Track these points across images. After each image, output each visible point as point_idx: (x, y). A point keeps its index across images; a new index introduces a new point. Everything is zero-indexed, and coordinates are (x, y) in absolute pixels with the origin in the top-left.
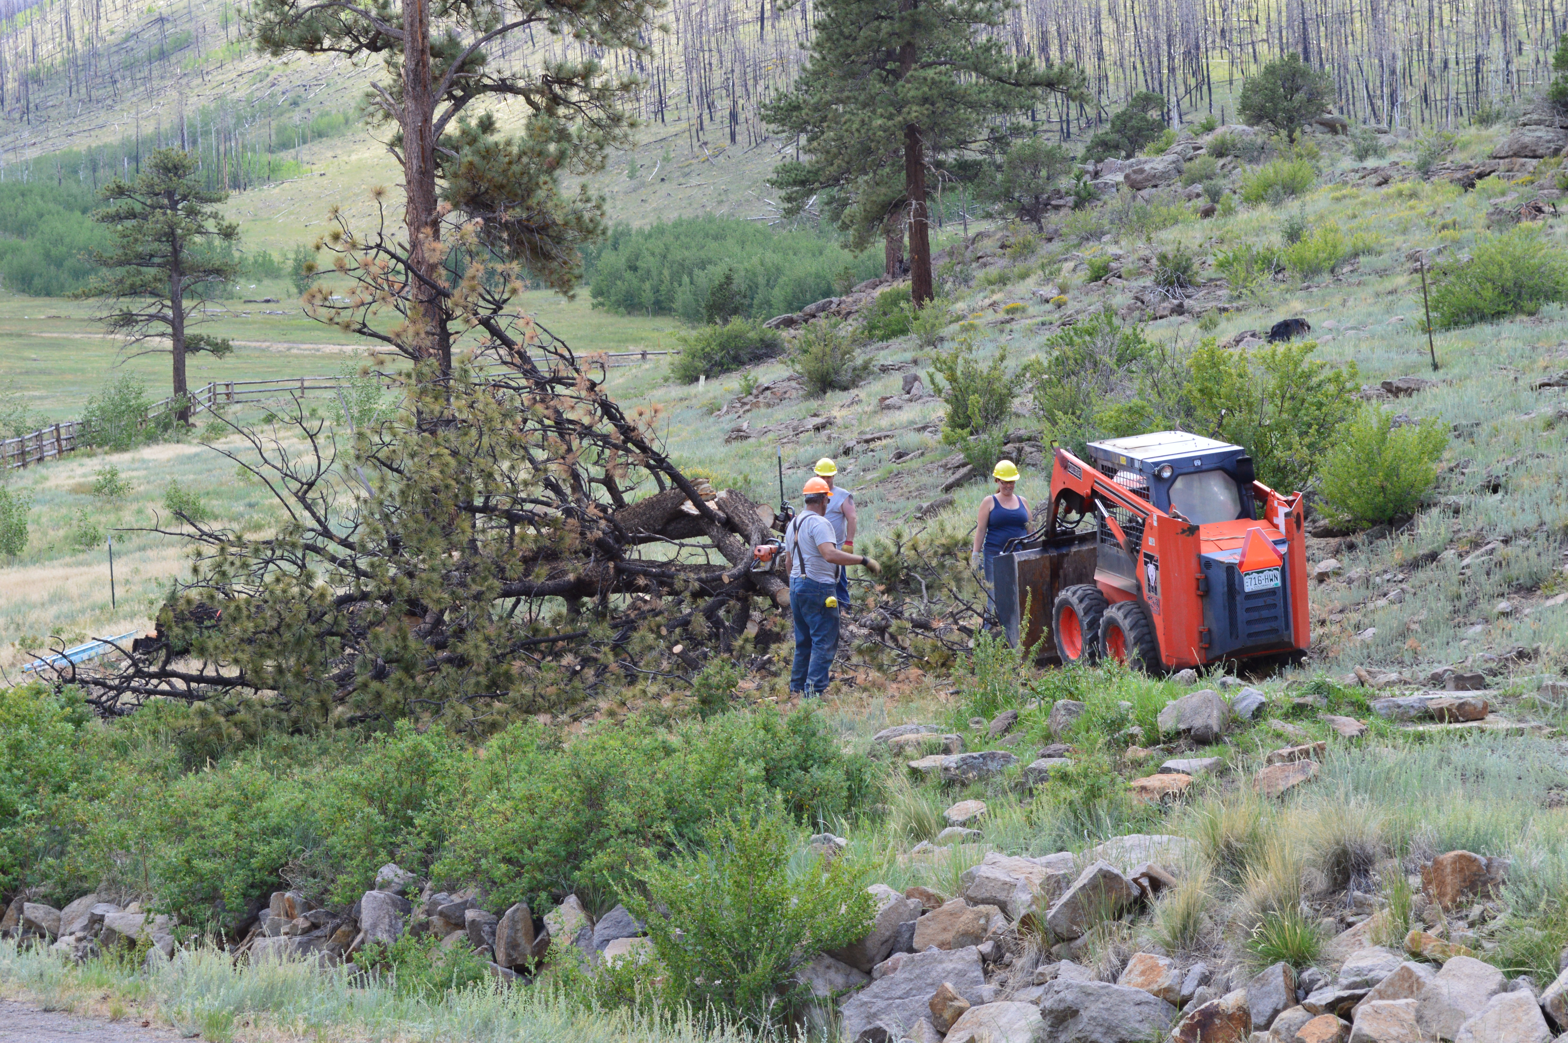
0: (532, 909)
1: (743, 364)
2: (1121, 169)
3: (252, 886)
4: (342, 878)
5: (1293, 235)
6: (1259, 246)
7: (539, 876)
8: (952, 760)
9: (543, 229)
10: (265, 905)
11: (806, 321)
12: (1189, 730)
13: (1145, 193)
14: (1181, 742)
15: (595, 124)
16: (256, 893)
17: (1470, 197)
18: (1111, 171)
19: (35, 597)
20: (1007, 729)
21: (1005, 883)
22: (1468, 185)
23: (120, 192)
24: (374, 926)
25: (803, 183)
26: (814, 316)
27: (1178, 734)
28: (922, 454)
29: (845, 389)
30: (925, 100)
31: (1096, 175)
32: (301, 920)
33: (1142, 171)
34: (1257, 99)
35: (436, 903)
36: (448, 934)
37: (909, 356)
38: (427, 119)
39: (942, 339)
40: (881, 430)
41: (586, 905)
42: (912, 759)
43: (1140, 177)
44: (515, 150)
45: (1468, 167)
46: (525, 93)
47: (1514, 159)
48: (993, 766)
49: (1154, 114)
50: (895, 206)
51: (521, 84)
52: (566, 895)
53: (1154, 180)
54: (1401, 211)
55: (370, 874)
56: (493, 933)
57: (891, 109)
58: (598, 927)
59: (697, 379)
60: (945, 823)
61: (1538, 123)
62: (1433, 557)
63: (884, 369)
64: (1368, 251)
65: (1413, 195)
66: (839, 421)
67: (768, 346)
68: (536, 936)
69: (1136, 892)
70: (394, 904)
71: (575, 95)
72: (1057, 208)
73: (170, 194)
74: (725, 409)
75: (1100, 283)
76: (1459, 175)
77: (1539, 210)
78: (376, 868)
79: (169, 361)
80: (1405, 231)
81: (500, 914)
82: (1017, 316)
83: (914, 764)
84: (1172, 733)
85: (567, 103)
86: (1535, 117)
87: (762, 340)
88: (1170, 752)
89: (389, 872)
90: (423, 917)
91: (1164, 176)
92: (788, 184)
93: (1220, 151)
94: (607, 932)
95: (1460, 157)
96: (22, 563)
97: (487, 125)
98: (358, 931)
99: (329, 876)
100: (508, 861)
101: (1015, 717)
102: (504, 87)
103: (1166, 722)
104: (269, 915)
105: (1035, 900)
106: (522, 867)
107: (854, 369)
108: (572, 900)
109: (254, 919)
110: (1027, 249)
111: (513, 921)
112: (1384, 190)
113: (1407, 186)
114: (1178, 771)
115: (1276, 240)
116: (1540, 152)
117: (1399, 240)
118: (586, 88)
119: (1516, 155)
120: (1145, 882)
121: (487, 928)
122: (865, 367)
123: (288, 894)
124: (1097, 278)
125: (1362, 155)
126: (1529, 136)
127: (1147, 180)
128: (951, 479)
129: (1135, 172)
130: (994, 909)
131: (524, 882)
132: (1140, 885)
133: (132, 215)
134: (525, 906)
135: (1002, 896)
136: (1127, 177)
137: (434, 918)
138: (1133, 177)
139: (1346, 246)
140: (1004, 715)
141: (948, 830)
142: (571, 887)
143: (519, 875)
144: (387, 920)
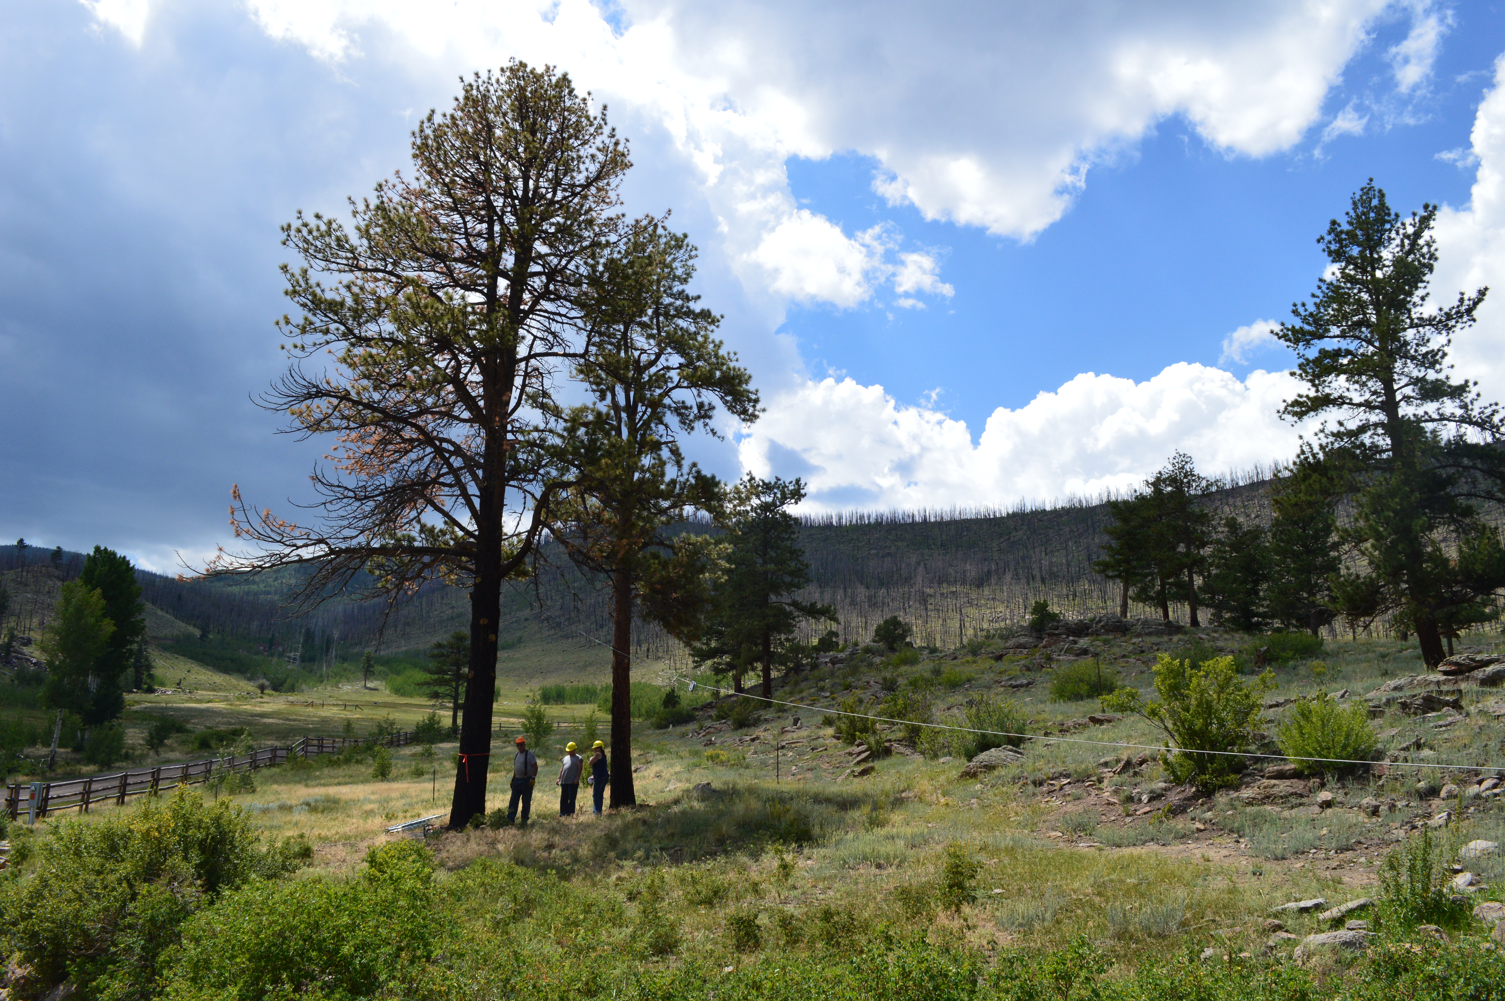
2: (826, 657)
5: (936, 673)
13: (838, 665)
18: (823, 658)
19: (394, 795)
22: (999, 658)
23: (439, 646)
31: (817, 658)
34: (882, 632)
40: (792, 739)
47: (1016, 649)
49: (834, 639)
53: (841, 661)
61: (1025, 635)
67: (688, 716)
73: (458, 648)
76: (991, 655)
77: (1042, 666)
79: (451, 713)
86: (1023, 633)
91: (845, 659)
96: (388, 781)
107: (754, 719)
110: (796, 683)
112: (955, 662)
116: (1027, 647)
119: (1018, 647)
124: (846, 689)
126: (1022, 640)
127: (838, 661)
128: (859, 759)
129: (834, 658)
133: (443, 655)
136: (830, 659)
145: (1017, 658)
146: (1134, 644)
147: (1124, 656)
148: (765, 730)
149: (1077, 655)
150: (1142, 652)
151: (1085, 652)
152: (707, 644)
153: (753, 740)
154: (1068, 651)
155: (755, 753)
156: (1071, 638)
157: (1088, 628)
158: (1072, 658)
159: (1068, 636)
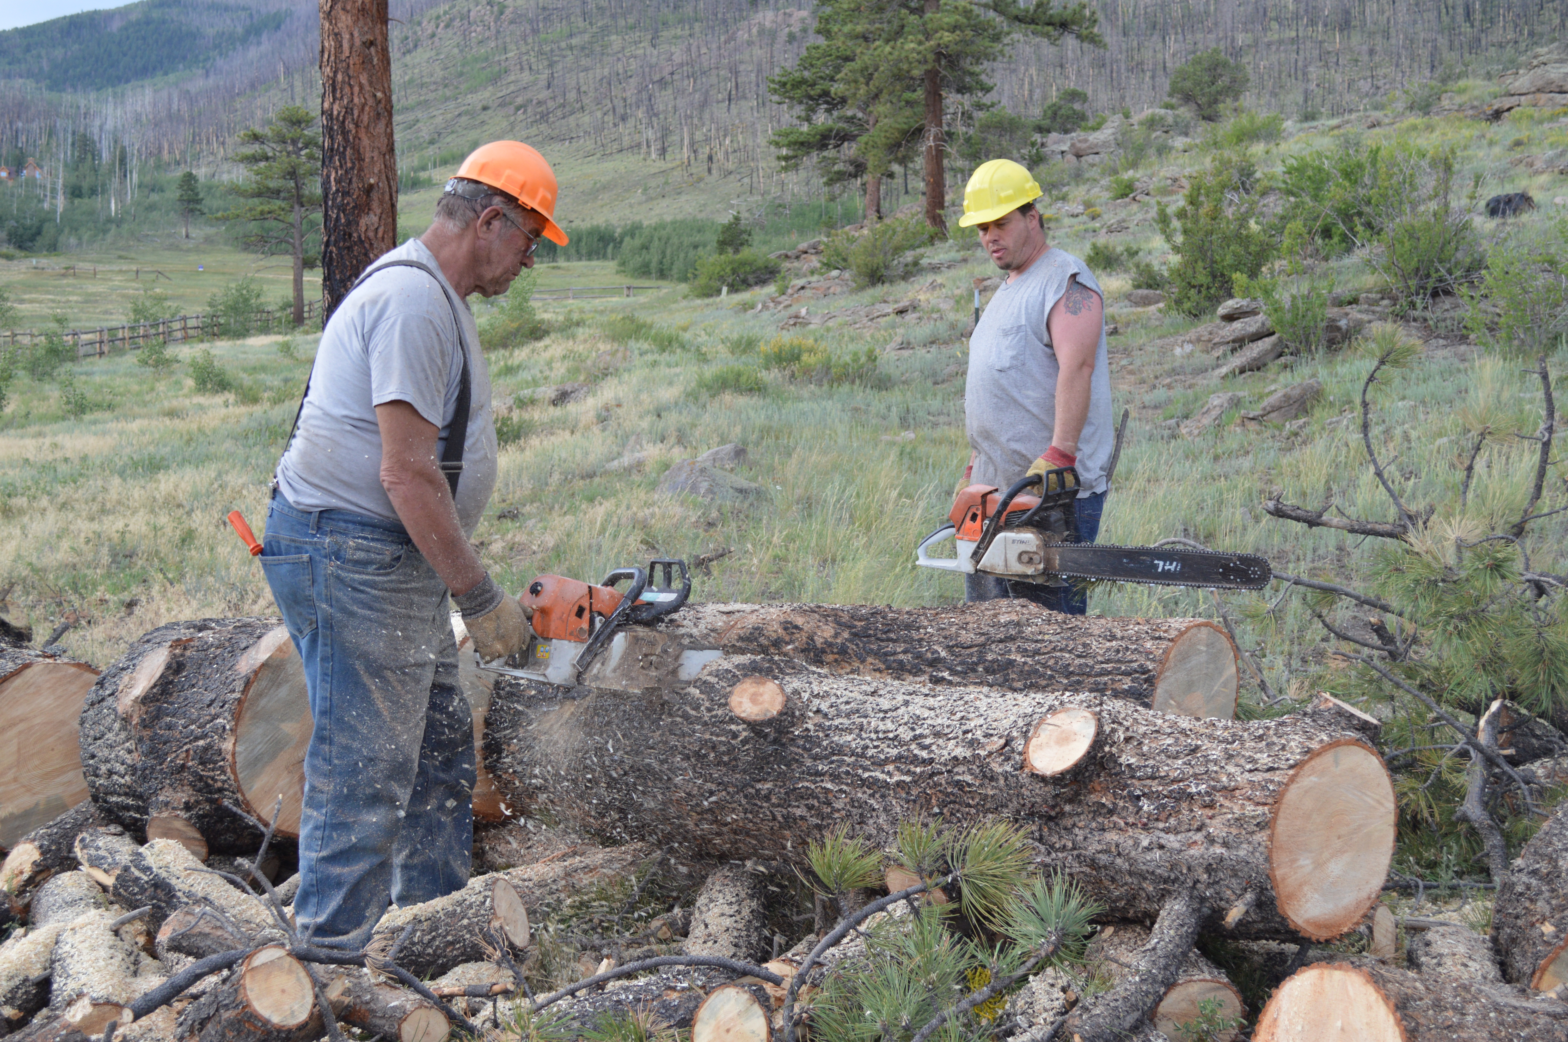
1: (750, 285)
2: (1064, 141)
18: (1056, 143)
22: (1489, 119)
23: (256, 138)
26: (806, 252)
29: (895, 283)
31: (1043, 145)
33: (1084, 142)
34: (1185, 84)
43: (1083, 146)
45: (1475, 107)
47: (1538, 95)
49: (1077, 106)
50: (916, 132)
53: (1096, 149)
57: (920, 37)
59: (719, 292)
61: (1560, 62)
63: (934, 267)
67: (771, 272)
73: (294, 142)
75: (1127, 200)
76: (1471, 113)
79: (290, 275)
87: (766, 267)
91: (1105, 144)
107: (906, 265)
122: (916, 263)
124: (1123, 196)
127: (1090, 148)
129: (1075, 144)
133: (265, 157)
138: (1079, 145)
148: (933, 286)
152: (808, 119)
153: (901, 312)
155: (905, 345)
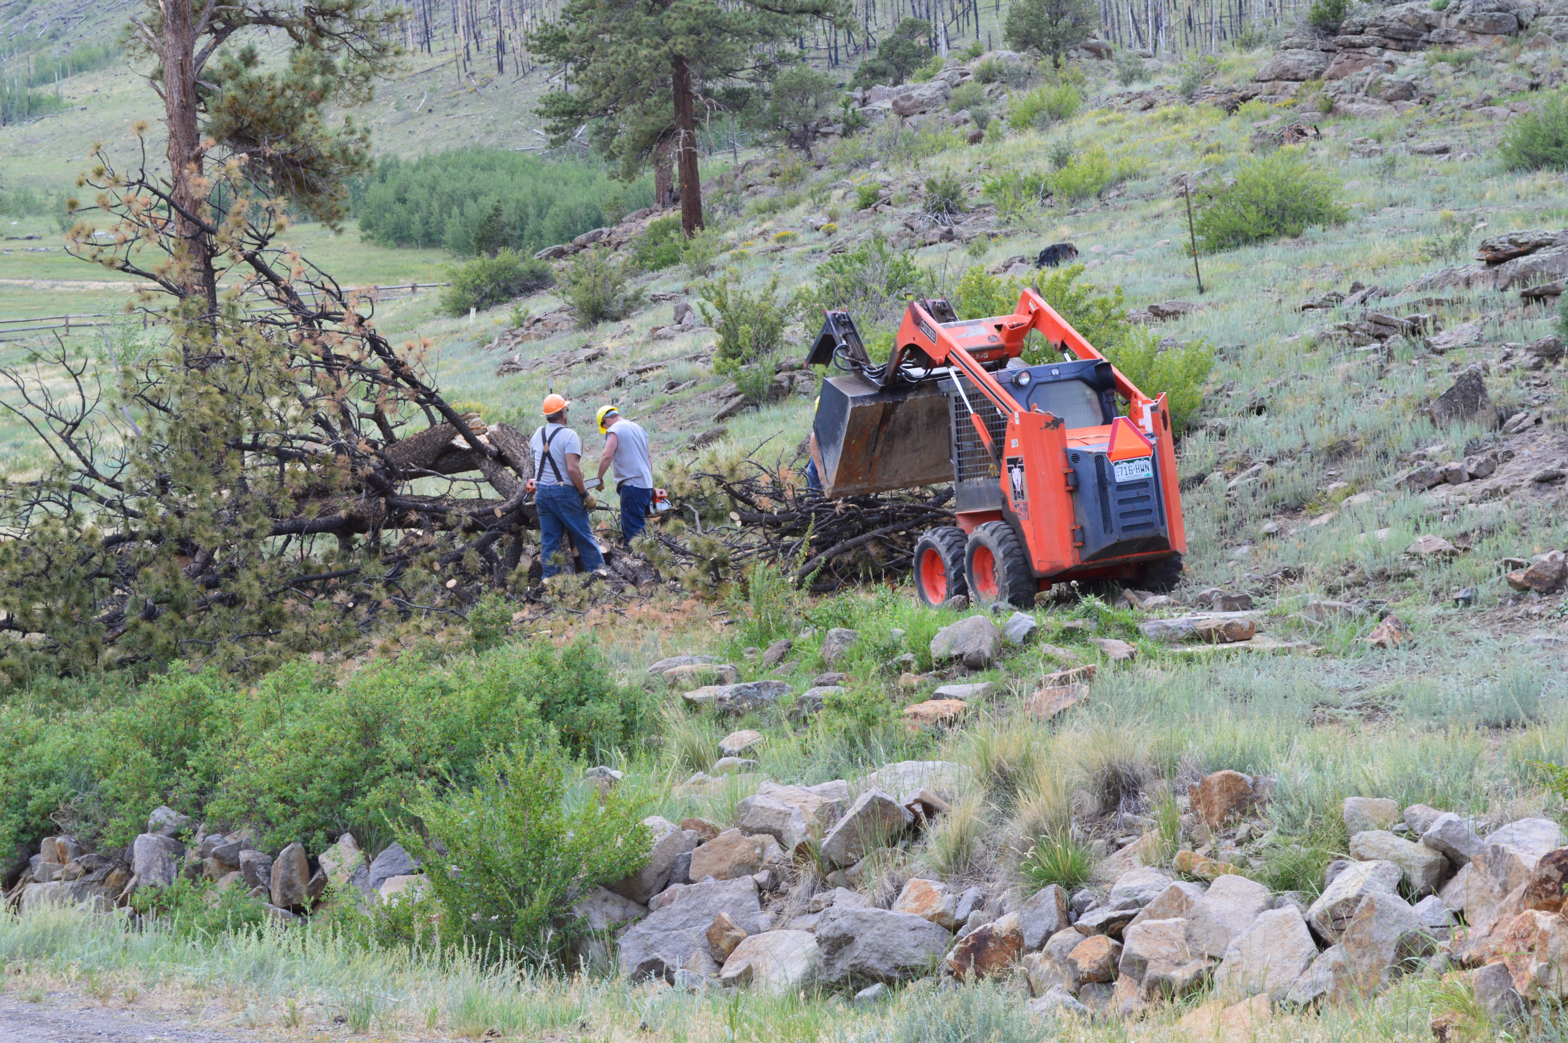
0: (307, 850)
1: (514, 295)
2: (889, 96)
3: (23, 831)
4: (114, 822)
5: (1060, 160)
6: (1027, 171)
7: (313, 815)
8: (726, 690)
9: (308, 163)
10: (37, 851)
11: (576, 252)
12: (961, 656)
13: (914, 119)
14: (954, 668)
15: (360, 55)
16: (27, 838)
17: (1233, 121)
18: (880, 98)
20: (781, 659)
21: (780, 813)
22: (1231, 108)
24: (147, 870)
25: (571, 113)
26: (584, 247)
27: (951, 660)
28: (694, 384)
29: (617, 319)
30: (691, 31)
31: (864, 102)
32: (73, 864)
33: (910, 98)
34: (1022, 25)
35: (210, 845)
36: (222, 875)
37: (680, 286)
38: (187, 53)
39: (713, 269)
40: (653, 360)
41: (360, 843)
42: (687, 690)
43: (908, 104)
44: (279, 84)
45: (1231, 91)
46: (288, 26)
47: (1277, 83)
48: (767, 695)
49: (921, 41)
50: (664, 135)
51: (284, 15)
52: (341, 833)
53: (921, 107)
54: (1166, 135)
55: (142, 817)
56: (268, 874)
57: (657, 39)
58: (374, 865)
59: (467, 312)
60: (721, 753)
61: (1300, 46)
62: (1200, 479)
63: (656, 300)
64: (1134, 175)
65: (1178, 119)
66: (611, 352)
67: (538, 278)
68: (311, 876)
69: (909, 818)
70: (167, 847)
71: (338, 26)
72: (826, 135)
74: (496, 341)
75: (870, 210)
76: (1222, 98)
77: (1302, 133)
78: (147, 811)
80: (1170, 155)
81: (274, 854)
82: (788, 244)
83: (689, 695)
84: (944, 659)
85: (331, 35)
86: (1296, 40)
87: (532, 272)
88: (943, 678)
89: (160, 814)
90: (197, 860)
91: (932, 102)
92: (556, 114)
93: (986, 77)
94: (382, 870)
95: (1224, 81)
97: (249, 58)
98: (131, 875)
99: (101, 820)
100: (283, 800)
101: (789, 646)
102: (265, 19)
103: (939, 648)
104: (40, 861)
105: (810, 828)
106: (297, 806)
107: (626, 300)
108: (347, 839)
109: (25, 865)
110: (796, 177)
111: (288, 862)
112: (1150, 114)
113: (1172, 110)
114: (950, 697)
115: (1043, 165)
116: (1301, 75)
117: (1164, 163)
118: (349, 20)
119: (1278, 78)
120: (918, 808)
121: (261, 869)
122: (636, 298)
123: (59, 840)
124: (866, 206)
125: (1127, 80)
126: (1291, 59)
127: (915, 106)
128: (723, 410)
129: (902, 98)
130: (769, 839)
131: (299, 822)
132: (913, 811)
134: (300, 845)
135: (777, 825)
136: (895, 103)
137: (209, 860)
138: (901, 103)
139: (1112, 172)
140: (778, 644)
141: (724, 760)
142: (345, 826)
143: (295, 814)
144: (160, 863)
145: (1266, 107)
146: (1521, 66)
147: (1487, 101)
149: (1389, 100)
150: (1534, 87)
151: (1408, 91)
154: (1372, 90)
156: (1388, 55)
157: (1430, 28)
158: (1378, 107)
159: (1384, 47)
